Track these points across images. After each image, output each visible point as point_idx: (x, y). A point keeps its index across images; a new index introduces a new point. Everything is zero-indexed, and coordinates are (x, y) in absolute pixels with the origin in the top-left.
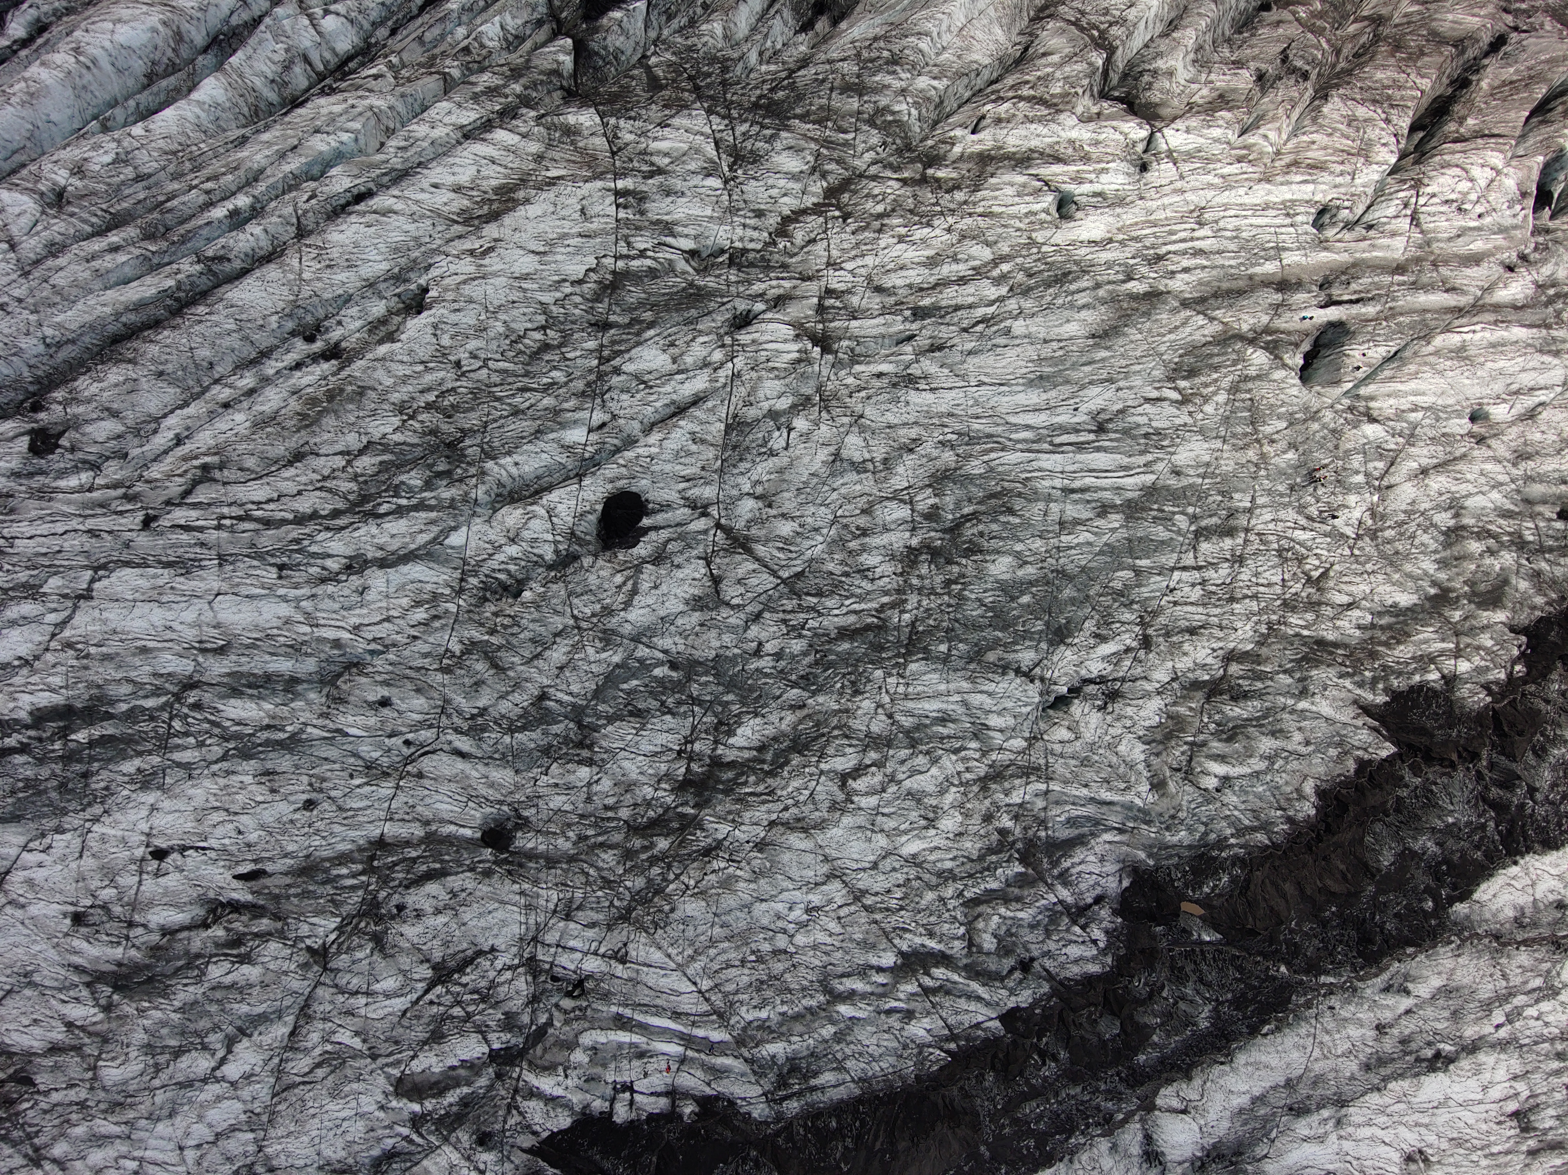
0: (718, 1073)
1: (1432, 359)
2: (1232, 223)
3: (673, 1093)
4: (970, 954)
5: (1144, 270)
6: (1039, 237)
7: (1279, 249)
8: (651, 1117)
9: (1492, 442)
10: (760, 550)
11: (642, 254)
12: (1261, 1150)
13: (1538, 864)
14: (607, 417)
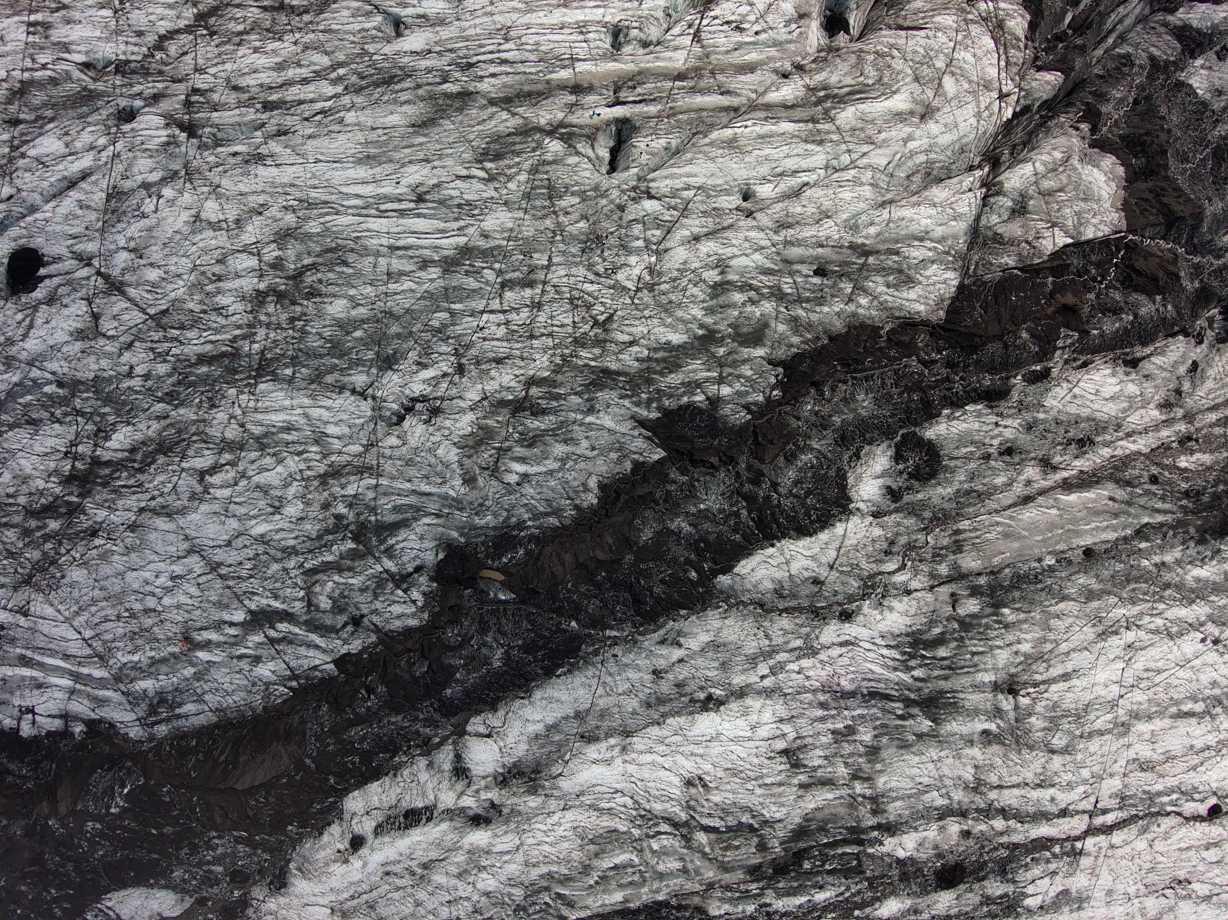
0: (101, 702)
1: (706, 148)
2: (532, 39)
3: (65, 716)
4: (309, 612)
5: (458, 75)
6: (371, 48)
7: (573, 59)
8: (49, 734)
9: (758, 215)
10: (132, 292)
11: (44, 67)
12: (556, 769)
13: (792, 547)
14: (13, 191)
